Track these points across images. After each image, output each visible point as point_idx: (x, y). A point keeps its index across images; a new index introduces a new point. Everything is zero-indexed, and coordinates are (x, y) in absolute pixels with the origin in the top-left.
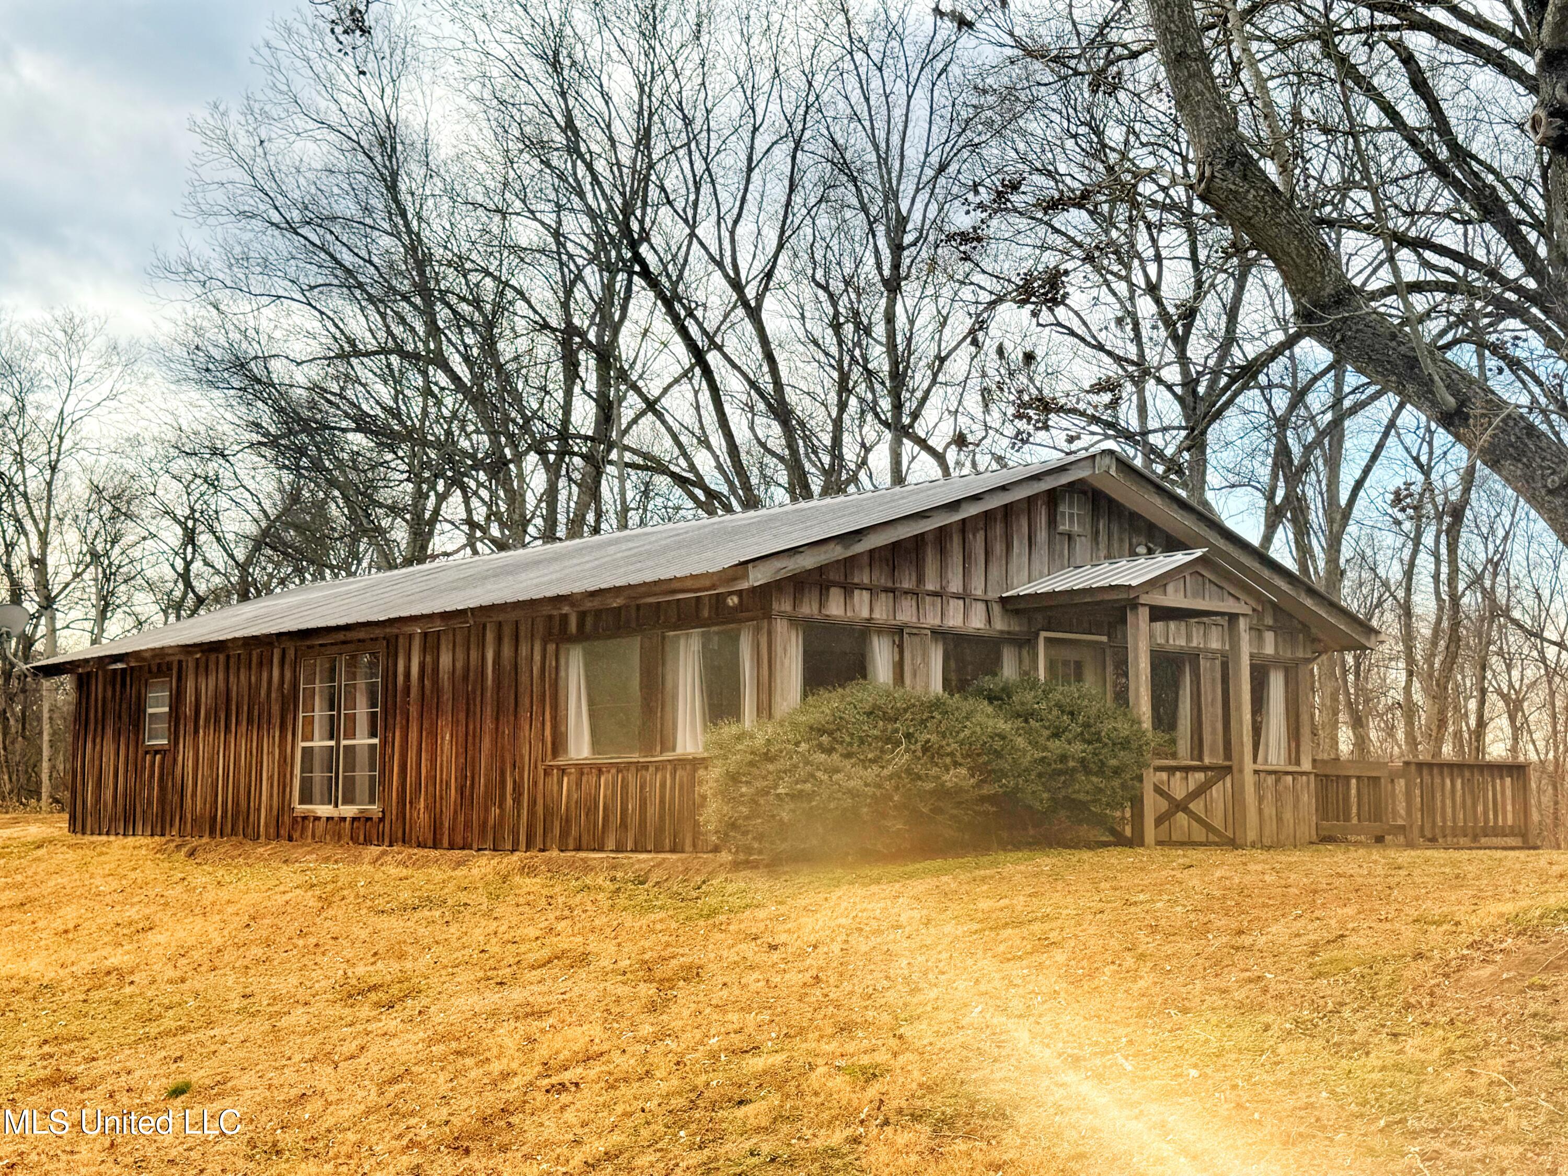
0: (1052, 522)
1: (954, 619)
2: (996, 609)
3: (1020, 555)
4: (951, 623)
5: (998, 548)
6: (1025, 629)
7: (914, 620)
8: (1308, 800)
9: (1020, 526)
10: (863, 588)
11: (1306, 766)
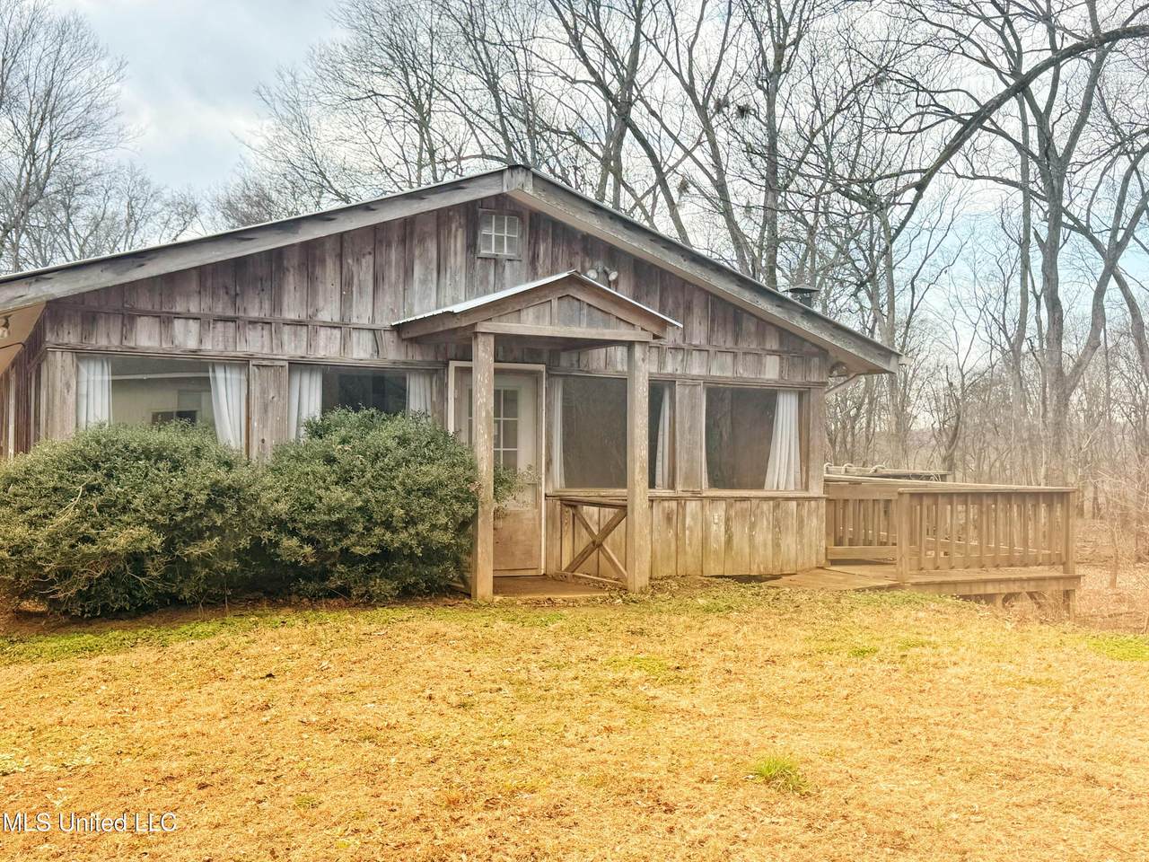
0: (472, 246)
1: (327, 348)
2: (389, 338)
3: (424, 282)
4: (321, 353)
5: (393, 274)
6: (430, 358)
7: (266, 350)
8: (816, 524)
9: (426, 250)
10: (188, 317)
11: (816, 490)
